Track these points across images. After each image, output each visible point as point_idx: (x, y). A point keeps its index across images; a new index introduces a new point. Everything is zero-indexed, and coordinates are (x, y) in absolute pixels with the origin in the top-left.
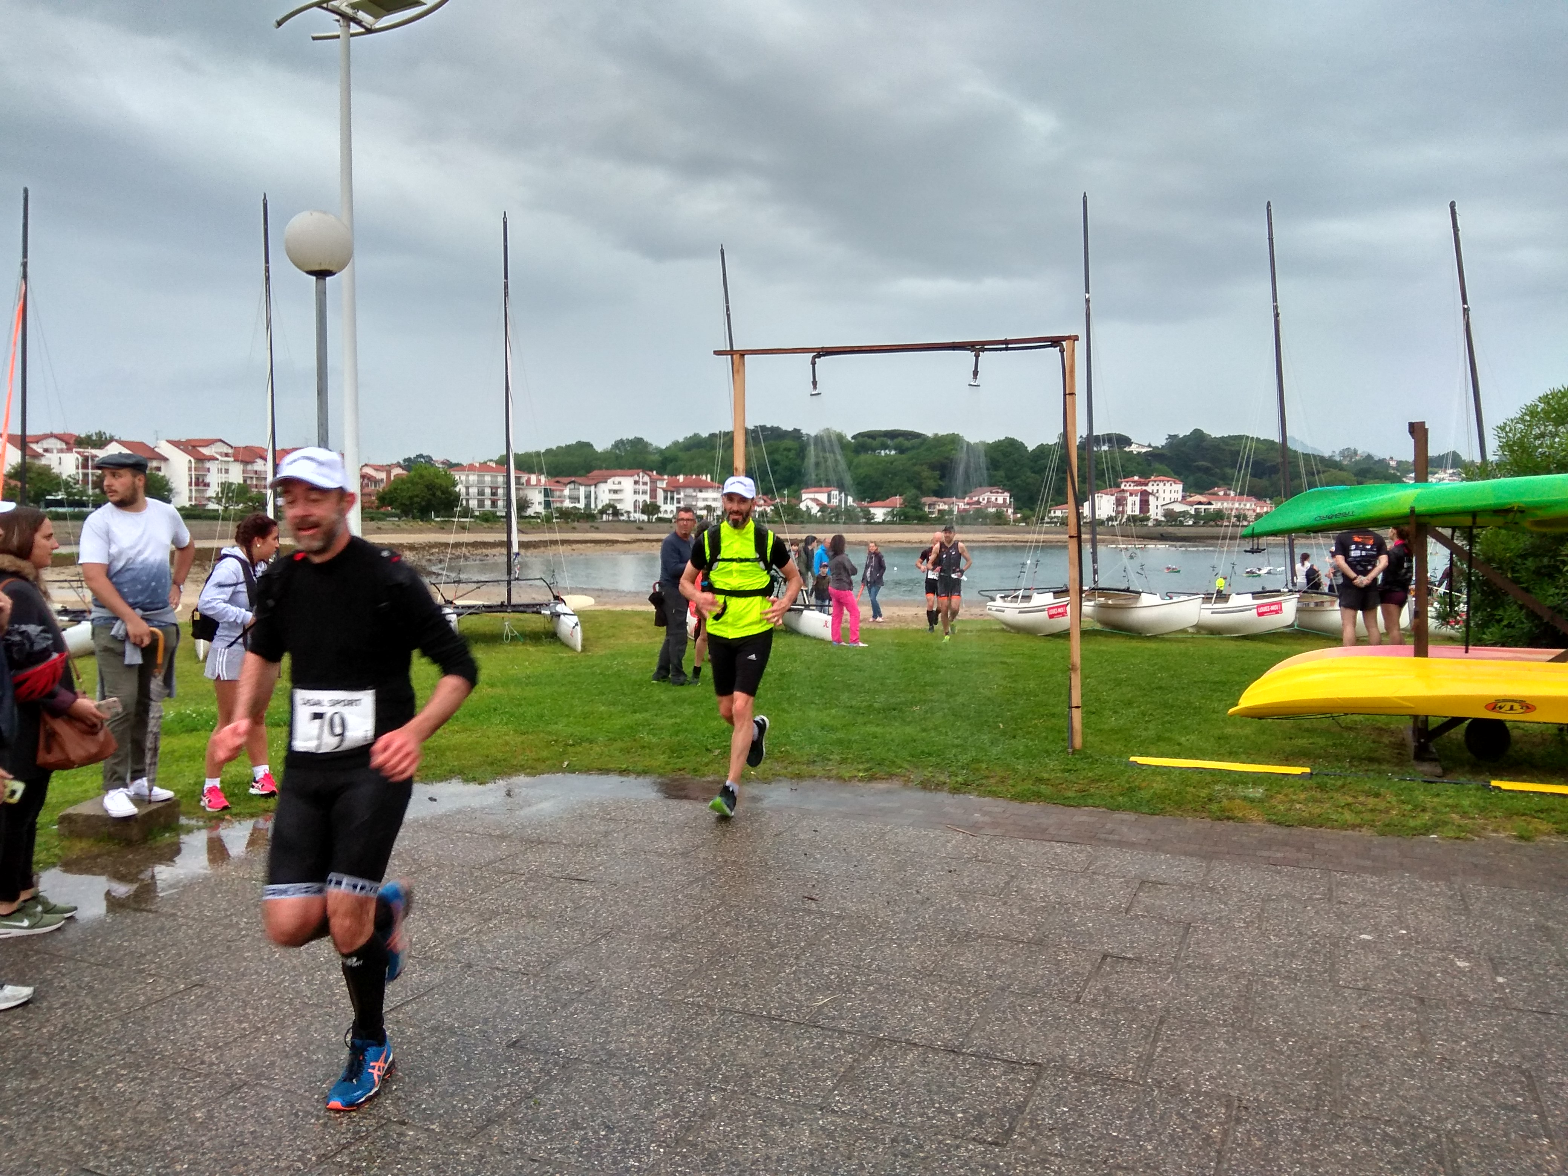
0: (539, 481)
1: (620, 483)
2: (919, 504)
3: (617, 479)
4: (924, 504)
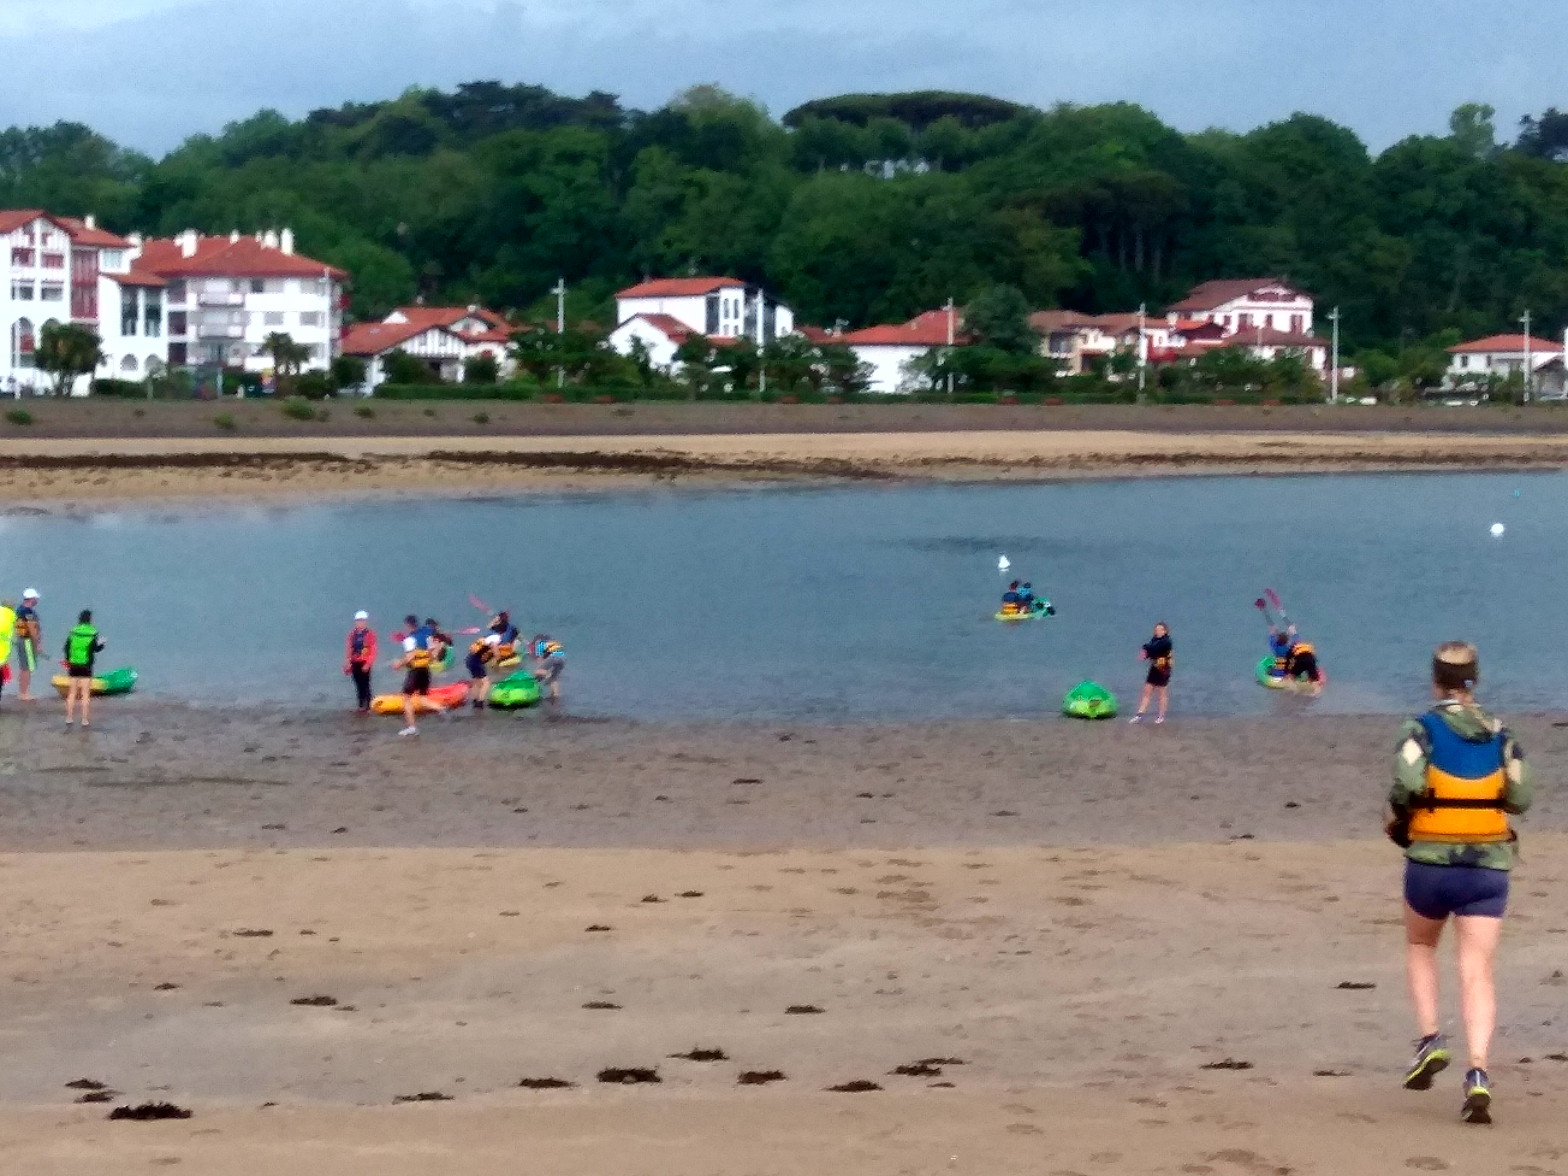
2: (1020, 331)
4: (1038, 335)
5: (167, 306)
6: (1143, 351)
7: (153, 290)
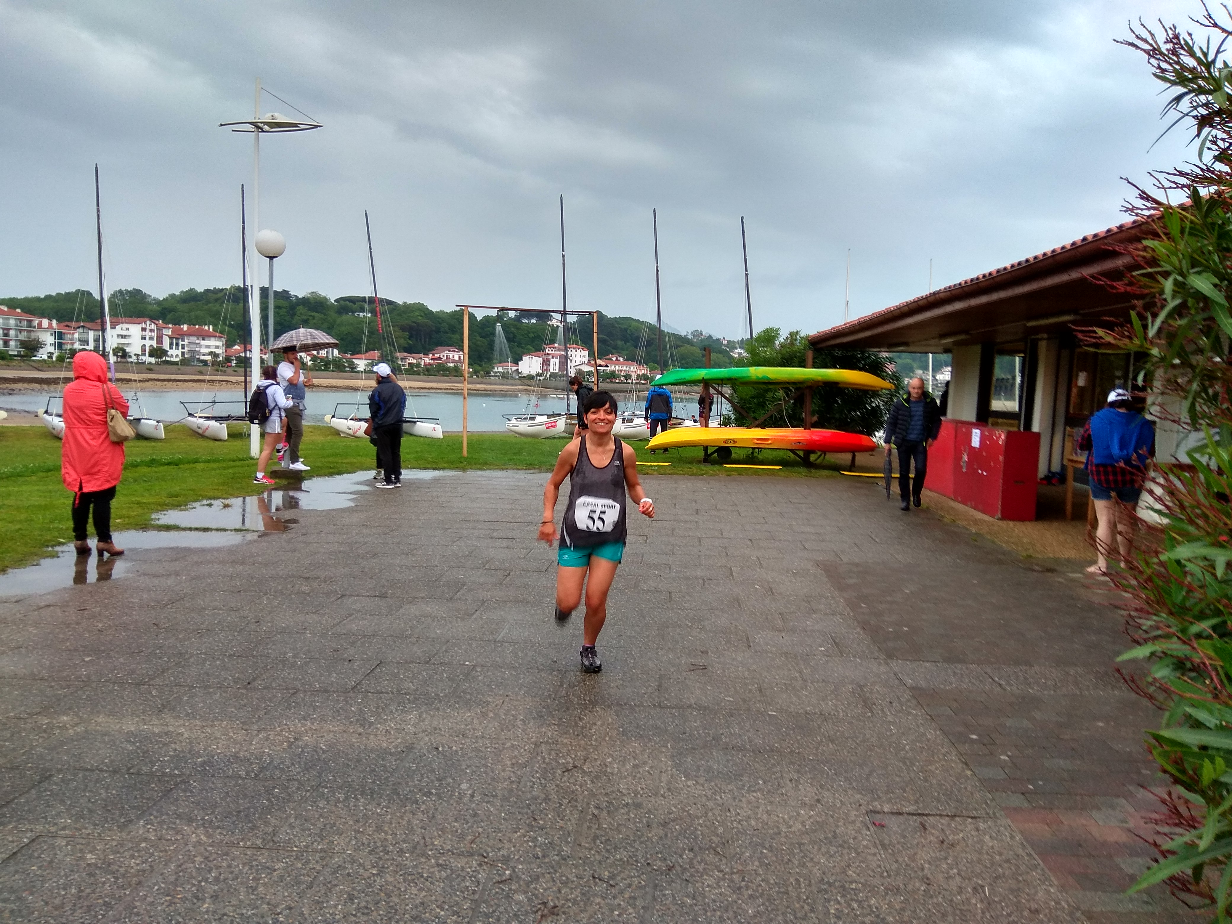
0: (50, 325)
1: (128, 329)
2: (394, 357)
3: (125, 326)
4: (397, 358)
5: (181, 343)
6: (422, 363)
7: (177, 339)
